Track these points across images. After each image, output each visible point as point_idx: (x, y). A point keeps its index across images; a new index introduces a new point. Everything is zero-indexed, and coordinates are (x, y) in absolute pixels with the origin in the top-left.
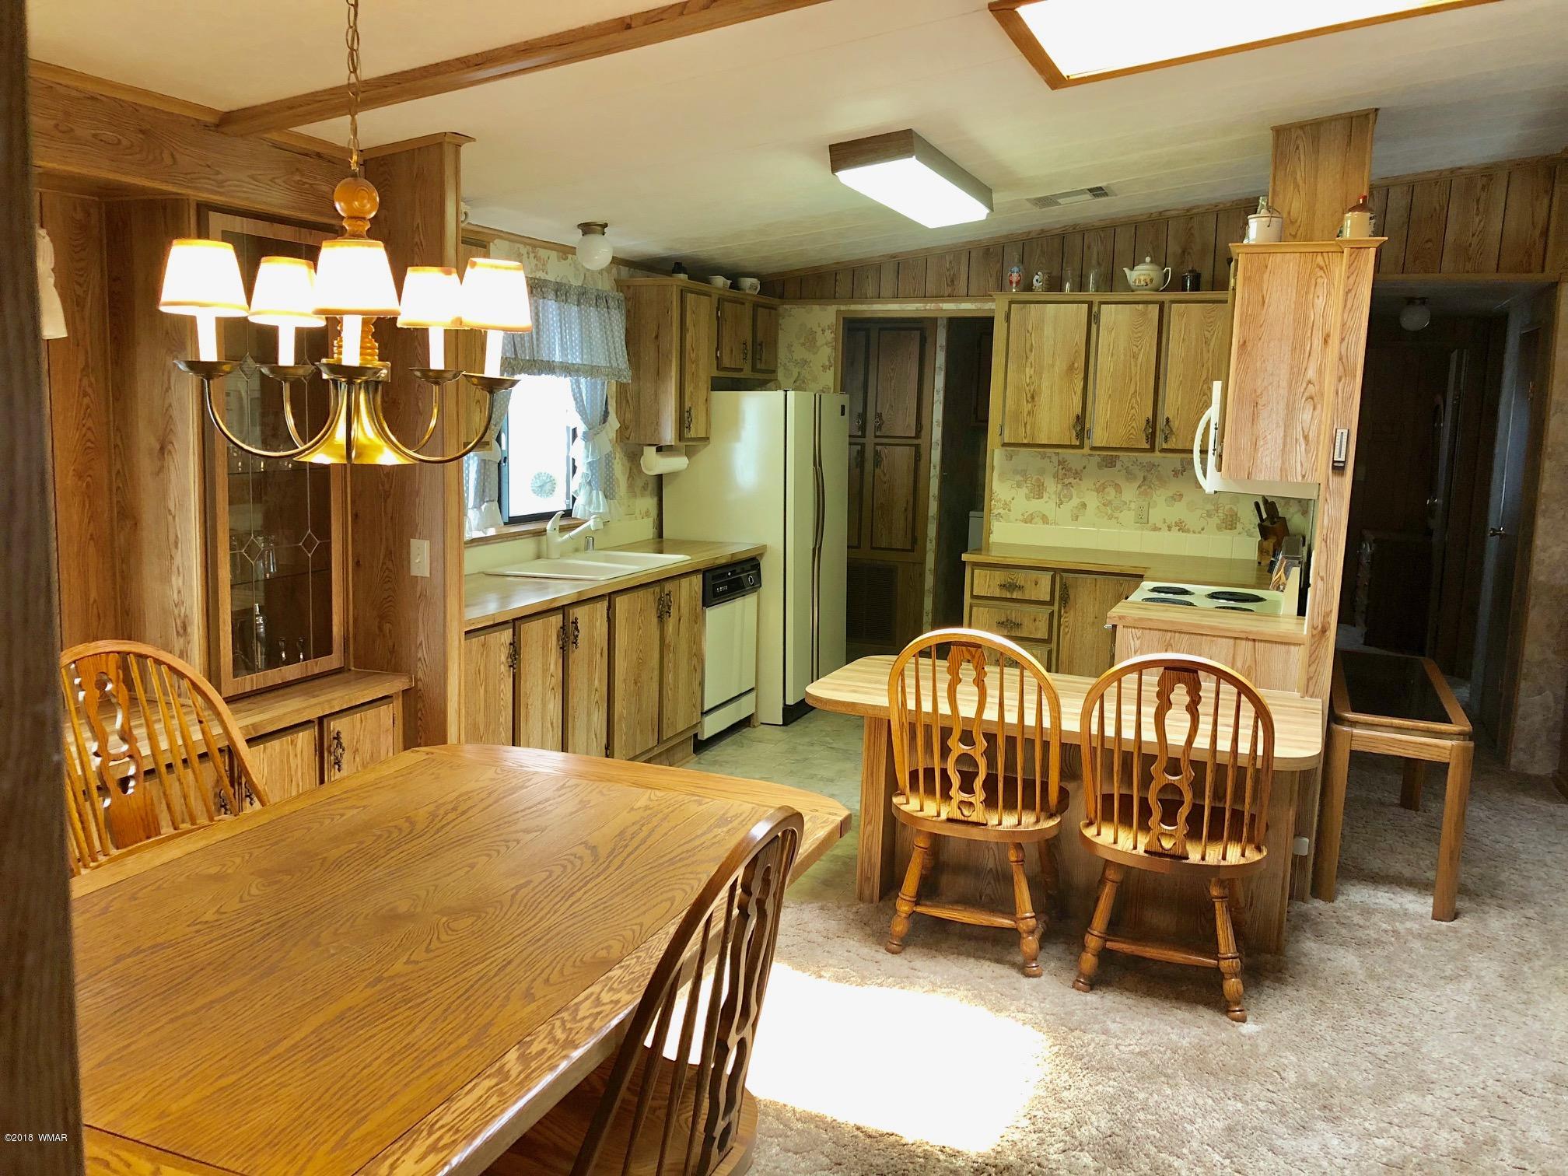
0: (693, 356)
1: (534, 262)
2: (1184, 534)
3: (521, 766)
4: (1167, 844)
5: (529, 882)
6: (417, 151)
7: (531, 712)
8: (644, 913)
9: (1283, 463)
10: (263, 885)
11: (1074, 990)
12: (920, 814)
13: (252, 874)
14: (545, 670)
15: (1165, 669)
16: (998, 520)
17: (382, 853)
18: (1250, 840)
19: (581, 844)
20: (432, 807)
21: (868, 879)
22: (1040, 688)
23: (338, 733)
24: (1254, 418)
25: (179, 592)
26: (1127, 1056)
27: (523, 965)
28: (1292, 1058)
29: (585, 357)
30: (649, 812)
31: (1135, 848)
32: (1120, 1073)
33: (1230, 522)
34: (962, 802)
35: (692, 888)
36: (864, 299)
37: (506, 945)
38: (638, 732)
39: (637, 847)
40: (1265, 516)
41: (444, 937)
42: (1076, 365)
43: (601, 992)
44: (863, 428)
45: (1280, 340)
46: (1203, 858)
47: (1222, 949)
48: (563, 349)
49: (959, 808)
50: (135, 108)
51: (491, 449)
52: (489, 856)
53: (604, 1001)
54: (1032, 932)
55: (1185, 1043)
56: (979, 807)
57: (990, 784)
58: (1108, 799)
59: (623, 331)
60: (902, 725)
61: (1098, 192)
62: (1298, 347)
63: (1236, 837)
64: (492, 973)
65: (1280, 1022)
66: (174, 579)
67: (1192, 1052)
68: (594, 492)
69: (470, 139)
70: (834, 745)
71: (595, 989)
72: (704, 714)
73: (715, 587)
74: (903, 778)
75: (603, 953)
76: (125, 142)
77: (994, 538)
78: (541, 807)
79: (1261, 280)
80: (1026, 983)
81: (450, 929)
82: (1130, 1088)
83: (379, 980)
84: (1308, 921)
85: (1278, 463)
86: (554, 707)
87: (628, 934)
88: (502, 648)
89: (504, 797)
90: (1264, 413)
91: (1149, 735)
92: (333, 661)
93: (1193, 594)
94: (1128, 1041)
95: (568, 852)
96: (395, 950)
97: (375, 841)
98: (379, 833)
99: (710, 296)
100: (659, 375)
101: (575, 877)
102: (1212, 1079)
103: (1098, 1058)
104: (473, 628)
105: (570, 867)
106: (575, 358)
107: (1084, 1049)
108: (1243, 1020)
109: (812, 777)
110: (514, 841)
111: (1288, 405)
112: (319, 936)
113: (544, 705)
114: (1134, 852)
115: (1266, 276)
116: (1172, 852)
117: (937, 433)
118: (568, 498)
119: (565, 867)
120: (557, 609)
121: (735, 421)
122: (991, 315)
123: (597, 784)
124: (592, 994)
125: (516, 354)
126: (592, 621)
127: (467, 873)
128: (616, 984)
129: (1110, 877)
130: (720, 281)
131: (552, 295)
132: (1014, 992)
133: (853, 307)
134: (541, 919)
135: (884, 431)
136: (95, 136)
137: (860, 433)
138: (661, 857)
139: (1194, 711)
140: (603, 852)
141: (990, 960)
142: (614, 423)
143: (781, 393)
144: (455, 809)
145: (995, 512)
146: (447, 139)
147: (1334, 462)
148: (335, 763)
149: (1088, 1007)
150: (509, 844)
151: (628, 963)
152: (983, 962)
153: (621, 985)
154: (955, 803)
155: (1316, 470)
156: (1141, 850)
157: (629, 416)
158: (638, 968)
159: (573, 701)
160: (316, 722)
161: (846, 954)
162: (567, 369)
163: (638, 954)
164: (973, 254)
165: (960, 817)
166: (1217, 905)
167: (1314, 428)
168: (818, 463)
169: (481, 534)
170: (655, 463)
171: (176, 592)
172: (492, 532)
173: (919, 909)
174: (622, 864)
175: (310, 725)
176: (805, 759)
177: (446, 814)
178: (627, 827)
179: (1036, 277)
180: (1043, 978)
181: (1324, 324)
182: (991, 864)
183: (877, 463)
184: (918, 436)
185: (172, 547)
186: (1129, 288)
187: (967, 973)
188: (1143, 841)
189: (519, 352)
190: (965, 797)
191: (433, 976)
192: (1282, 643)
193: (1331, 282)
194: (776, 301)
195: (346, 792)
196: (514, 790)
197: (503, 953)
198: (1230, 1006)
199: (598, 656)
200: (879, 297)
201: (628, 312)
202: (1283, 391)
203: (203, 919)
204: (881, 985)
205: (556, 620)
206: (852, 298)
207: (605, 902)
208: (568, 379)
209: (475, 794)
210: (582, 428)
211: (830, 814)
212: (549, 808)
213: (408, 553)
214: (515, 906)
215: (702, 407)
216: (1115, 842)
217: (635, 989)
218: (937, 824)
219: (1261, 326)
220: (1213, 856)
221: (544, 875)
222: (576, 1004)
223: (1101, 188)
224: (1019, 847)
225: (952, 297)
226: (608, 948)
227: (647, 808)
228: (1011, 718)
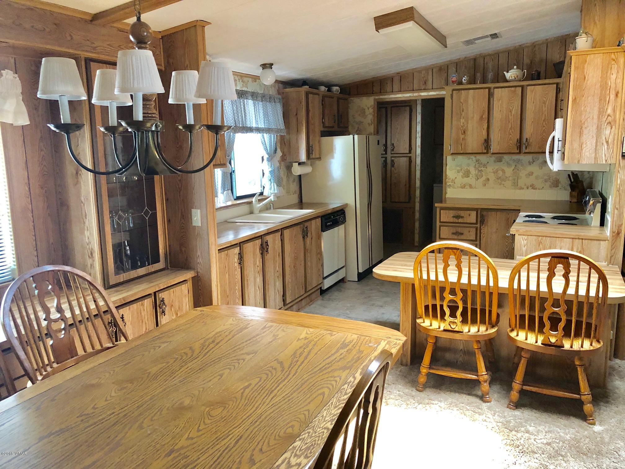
0: (312, 122)
1: (242, 83)
2: (534, 191)
3: (245, 316)
4: (553, 340)
5: (250, 385)
6: (185, 31)
7: (249, 283)
8: (309, 403)
9: (596, 155)
10: (118, 390)
11: (508, 409)
12: (430, 328)
13: (113, 383)
14: (255, 264)
15: (552, 257)
16: (449, 188)
17: (178, 369)
18: (595, 337)
19: (275, 361)
20: (202, 341)
21: (405, 355)
22: (488, 268)
23: (163, 299)
24: (581, 134)
25: (88, 238)
26: (539, 445)
27: (248, 439)
28: (622, 444)
29: (266, 124)
30: (307, 341)
31: (536, 342)
32: (539, 455)
33: (556, 184)
34: (451, 322)
35: (333, 387)
36: (386, 93)
37: (239, 426)
38: (296, 288)
39: (303, 362)
40: (572, 180)
41: (207, 421)
42: (484, 117)
43: (290, 458)
44: (386, 150)
45: (593, 96)
46: (571, 347)
47: (582, 390)
48: (257, 122)
49: (450, 325)
50: (52, 13)
51: (226, 167)
52: (230, 369)
53: (292, 464)
54: (486, 382)
55: (568, 437)
56: (459, 324)
57: (464, 314)
58: (522, 317)
59: (282, 113)
60: (420, 287)
61: (494, 36)
62: (603, 100)
63: (588, 336)
64: (232, 445)
65: (612, 424)
66: (86, 232)
67: (573, 442)
68: (272, 184)
69: (210, 23)
70: (381, 290)
71: (287, 455)
72: (325, 278)
73: (326, 223)
74: (421, 310)
75: (290, 430)
76: (47, 30)
77: (447, 196)
78: (255, 339)
79: (584, 68)
80: (485, 405)
81: (211, 416)
82: (546, 463)
83: (172, 451)
84: (615, 370)
85: (593, 155)
86: (259, 280)
87: (302, 417)
88: (235, 256)
89: (237, 334)
90: (585, 132)
91: (544, 288)
92: (161, 265)
93: (544, 217)
94: (540, 437)
95: (269, 365)
96: (181, 430)
97: (174, 362)
98: (177, 357)
99: (319, 95)
100: (298, 131)
101: (273, 381)
102: (585, 457)
103: (527, 446)
104: (221, 248)
105: (270, 374)
106: (262, 125)
107: (519, 442)
108: (594, 424)
109: (373, 305)
110: (242, 359)
111: (598, 127)
112: (143, 422)
113: (255, 279)
114: (536, 344)
115: (586, 66)
116: (556, 344)
117: (419, 151)
118: (261, 187)
119: (267, 375)
120: (259, 236)
121: (331, 150)
122: (443, 96)
123: (281, 325)
124: (286, 459)
125: (236, 125)
126: (274, 241)
127: (220, 379)
128: (298, 451)
129: (524, 356)
130: (323, 88)
131: (250, 97)
132: (479, 410)
133: (381, 97)
134: (257, 408)
135: (395, 151)
136: (33, 27)
137: (384, 153)
138: (315, 367)
139: (567, 277)
140: (286, 365)
141: (465, 394)
142: (279, 153)
143: (351, 136)
144: (213, 342)
145: (448, 184)
146: (198, 23)
147: (623, 153)
148: (162, 312)
149: (517, 418)
150: (239, 361)
151: (304, 436)
152: (462, 395)
153: (301, 452)
154: (447, 323)
155: (613, 157)
156: (539, 343)
157: (286, 150)
158: (309, 440)
159: (267, 277)
160: (153, 294)
161: (398, 392)
162: (258, 130)
163: (308, 431)
164: (434, 70)
165: (450, 329)
166: (579, 369)
167: (611, 137)
168: (368, 166)
169: (224, 205)
170: (297, 170)
171: (87, 239)
172: (229, 203)
173: (432, 371)
174: (296, 372)
175: (150, 296)
176: (369, 297)
177: (209, 345)
178: (297, 350)
179: (464, 78)
180: (492, 402)
181: (616, 87)
182: (461, 347)
183: (393, 166)
184: (410, 152)
185: (84, 218)
186: (506, 81)
187: (456, 401)
188: (541, 338)
189: (237, 123)
190: (452, 319)
191: (200, 448)
192: (597, 240)
193: (619, 67)
194: (347, 96)
195: (162, 334)
196: (242, 330)
197: (237, 431)
198: (587, 418)
199: (278, 256)
200: (392, 92)
201: (283, 104)
202: (596, 121)
203: (86, 412)
204: (416, 408)
205: (258, 242)
206: (381, 93)
207: (289, 397)
208: (259, 134)
209: (223, 332)
210: (266, 156)
211: (397, 339)
212: (259, 340)
213: (191, 215)
214: (243, 400)
215: (317, 144)
216: (526, 339)
217: (309, 455)
218: (439, 332)
219: (584, 90)
220: (577, 345)
221: (258, 380)
222: (277, 466)
223: (496, 34)
224: (478, 342)
225: (425, 90)
226: (292, 427)
227: (306, 338)
228: (474, 281)
